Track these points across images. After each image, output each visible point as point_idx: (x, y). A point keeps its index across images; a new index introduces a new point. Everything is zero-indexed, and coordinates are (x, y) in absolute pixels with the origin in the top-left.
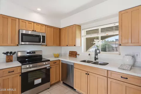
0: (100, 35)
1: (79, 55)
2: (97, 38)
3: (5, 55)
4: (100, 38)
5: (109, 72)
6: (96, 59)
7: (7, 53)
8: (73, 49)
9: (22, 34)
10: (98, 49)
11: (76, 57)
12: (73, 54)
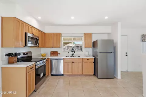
1: (60, 53)
5: (83, 59)
6: (72, 55)
11: (58, 56)
12: (54, 53)
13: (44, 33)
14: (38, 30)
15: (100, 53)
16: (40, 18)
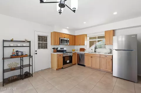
0: (97, 40)
1: (86, 50)
2: (96, 41)
3: (53, 49)
4: (97, 41)
5: (101, 55)
6: (95, 51)
7: (53, 48)
8: (82, 47)
9: (62, 40)
10: (96, 47)
11: (84, 51)
12: (82, 50)
13: (75, 36)
14: (69, 34)
15: (116, 50)
16: (68, 28)
